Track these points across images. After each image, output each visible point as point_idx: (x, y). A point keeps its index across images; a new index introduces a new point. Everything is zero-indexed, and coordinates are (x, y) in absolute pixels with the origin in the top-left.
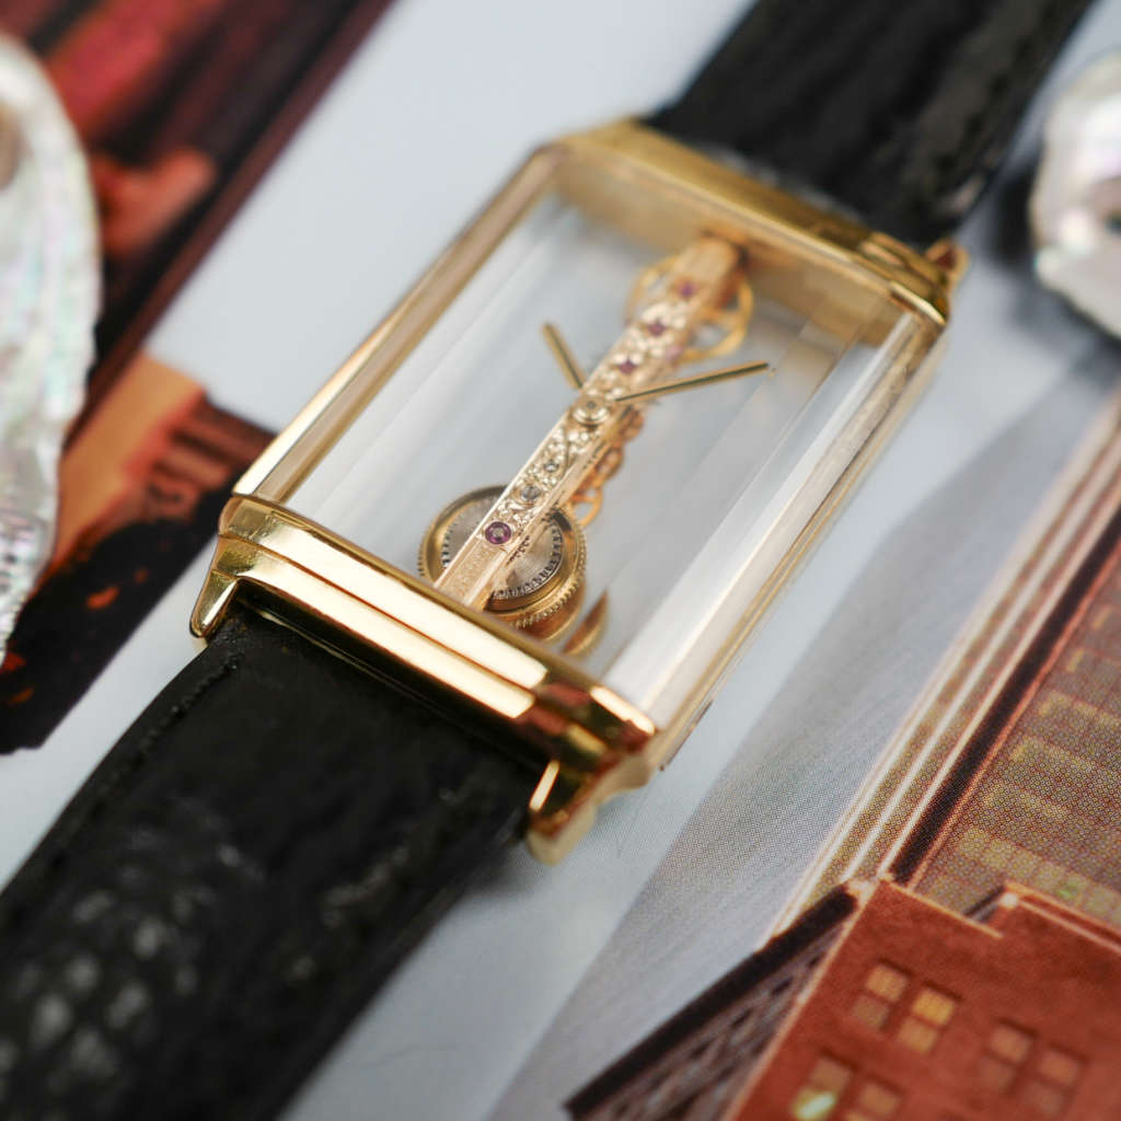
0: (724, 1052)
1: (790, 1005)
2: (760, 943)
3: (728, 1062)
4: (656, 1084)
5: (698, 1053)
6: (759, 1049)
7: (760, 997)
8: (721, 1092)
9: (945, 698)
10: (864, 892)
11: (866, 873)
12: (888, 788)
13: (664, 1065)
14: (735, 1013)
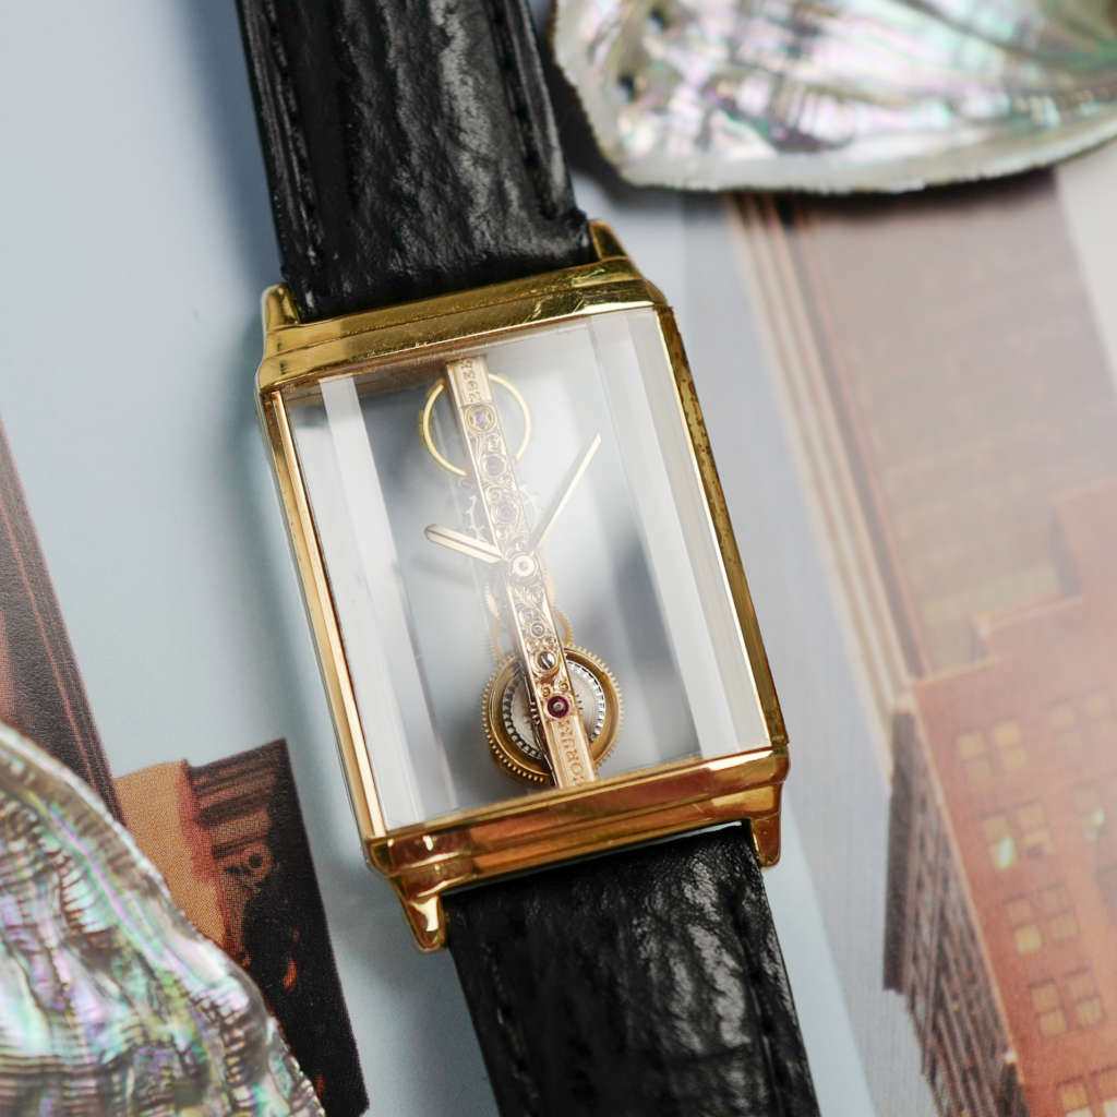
0: (932, 873)
1: (938, 810)
2: (886, 790)
3: (940, 875)
4: (917, 926)
5: (920, 885)
6: (947, 852)
7: (919, 821)
8: (953, 896)
9: (833, 534)
10: (909, 703)
11: (899, 689)
12: (858, 624)
13: (909, 911)
14: (916, 844)
